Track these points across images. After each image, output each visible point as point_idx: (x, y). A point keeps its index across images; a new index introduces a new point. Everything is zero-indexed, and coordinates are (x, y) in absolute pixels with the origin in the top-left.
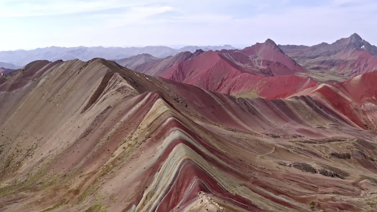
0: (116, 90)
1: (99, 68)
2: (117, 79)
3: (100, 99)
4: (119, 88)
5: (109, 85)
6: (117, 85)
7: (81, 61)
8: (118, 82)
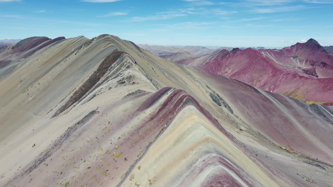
0: (118, 82)
1: (105, 47)
2: (123, 64)
3: (89, 94)
4: (123, 79)
5: (110, 73)
6: (121, 73)
7: (86, 38)
8: (123, 68)
